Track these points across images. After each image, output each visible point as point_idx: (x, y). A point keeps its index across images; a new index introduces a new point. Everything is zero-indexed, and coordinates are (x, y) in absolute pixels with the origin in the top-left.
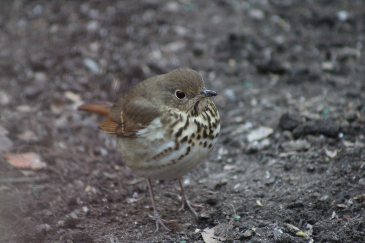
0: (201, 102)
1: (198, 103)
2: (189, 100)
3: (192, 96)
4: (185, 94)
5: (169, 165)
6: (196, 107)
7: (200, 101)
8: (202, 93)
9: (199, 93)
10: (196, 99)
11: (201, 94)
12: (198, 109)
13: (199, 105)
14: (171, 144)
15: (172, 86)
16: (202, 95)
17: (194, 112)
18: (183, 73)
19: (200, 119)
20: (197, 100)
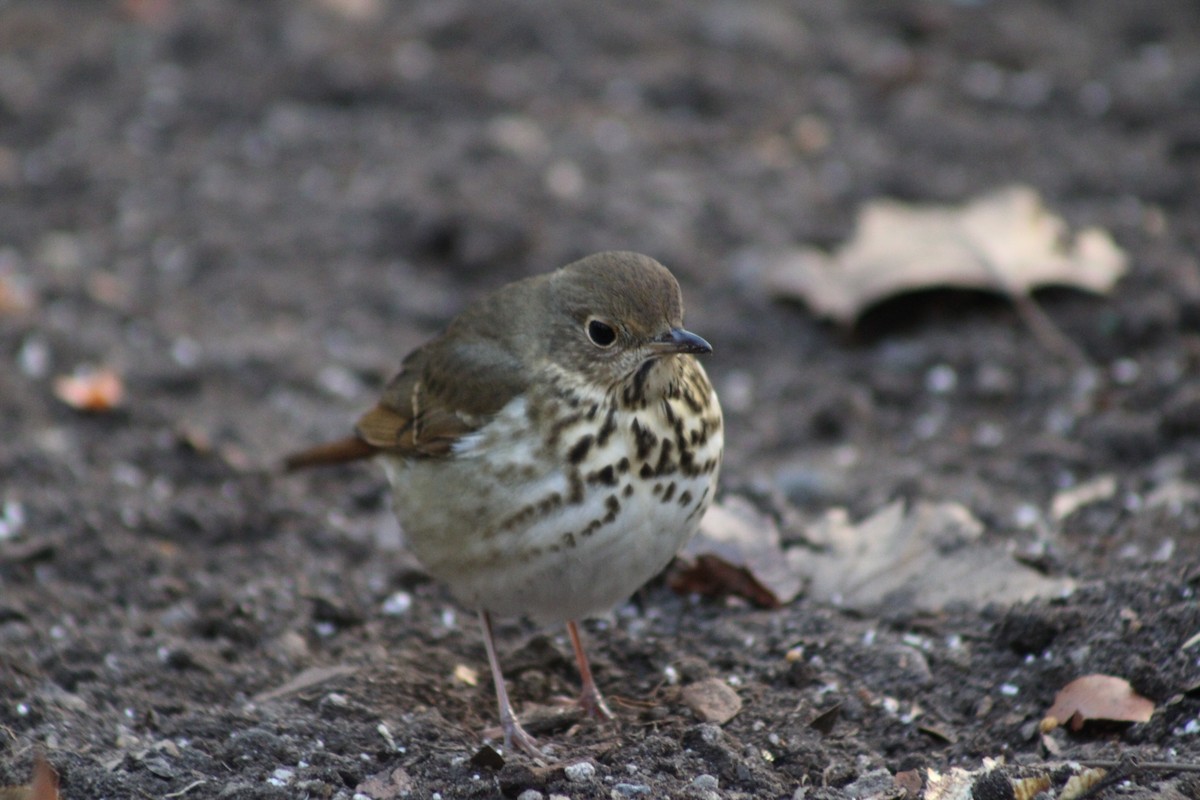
0: (659, 364)
1: (648, 365)
2: (624, 350)
3: (636, 342)
4: (615, 331)
5: (555, 548)
6: (641, 377)
7: (656, 360)
8: (667, 337)
9: (658, 337)
10: (644, 353)
11: (663, 340)
12: (648, 386)
13: (652, 372)
14: (558, 484)
15: (581, 302)
16: (666, 344)
17: (632, 393)
18: (623, 265)
19: (648, 418)
20: (649, 356)
